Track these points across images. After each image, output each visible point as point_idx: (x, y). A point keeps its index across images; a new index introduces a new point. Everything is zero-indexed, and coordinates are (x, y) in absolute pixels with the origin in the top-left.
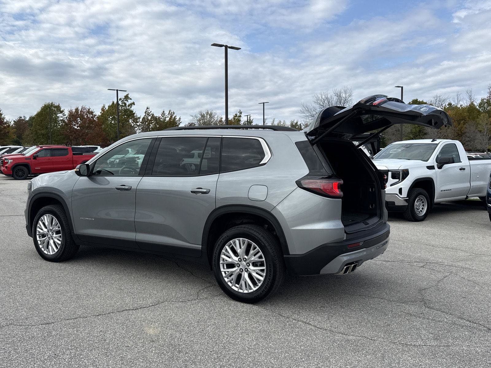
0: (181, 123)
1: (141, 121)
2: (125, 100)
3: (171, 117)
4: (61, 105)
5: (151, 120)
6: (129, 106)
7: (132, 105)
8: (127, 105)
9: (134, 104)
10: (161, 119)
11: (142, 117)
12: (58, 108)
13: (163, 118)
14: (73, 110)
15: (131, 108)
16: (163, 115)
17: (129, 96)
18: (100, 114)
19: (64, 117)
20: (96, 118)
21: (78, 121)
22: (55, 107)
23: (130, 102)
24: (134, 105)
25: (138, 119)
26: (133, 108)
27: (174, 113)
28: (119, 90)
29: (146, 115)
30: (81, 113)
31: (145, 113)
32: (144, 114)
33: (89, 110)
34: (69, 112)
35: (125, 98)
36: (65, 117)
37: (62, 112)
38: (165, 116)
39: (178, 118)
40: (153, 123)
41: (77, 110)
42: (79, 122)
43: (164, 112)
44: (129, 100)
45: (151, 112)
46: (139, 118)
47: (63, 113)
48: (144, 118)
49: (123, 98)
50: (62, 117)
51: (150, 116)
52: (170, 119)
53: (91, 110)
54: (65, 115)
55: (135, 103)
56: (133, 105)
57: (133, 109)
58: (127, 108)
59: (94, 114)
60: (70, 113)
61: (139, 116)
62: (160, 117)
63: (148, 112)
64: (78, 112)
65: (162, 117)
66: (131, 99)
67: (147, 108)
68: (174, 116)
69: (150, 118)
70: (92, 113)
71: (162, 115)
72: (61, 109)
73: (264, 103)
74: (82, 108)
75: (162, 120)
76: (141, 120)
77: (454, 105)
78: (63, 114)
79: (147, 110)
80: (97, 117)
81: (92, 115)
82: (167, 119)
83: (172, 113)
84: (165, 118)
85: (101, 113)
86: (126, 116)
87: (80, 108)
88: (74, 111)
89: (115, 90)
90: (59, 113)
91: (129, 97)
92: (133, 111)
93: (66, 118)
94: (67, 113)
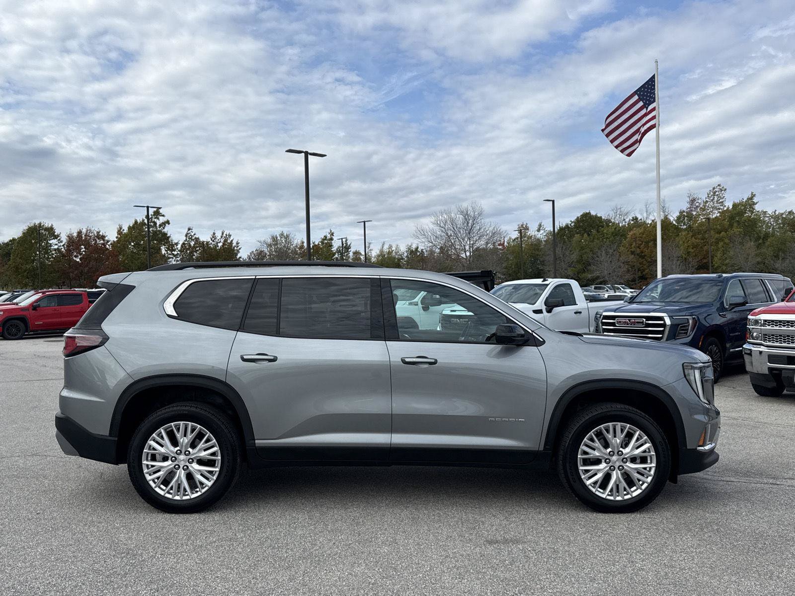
0: (240, 249)
1: (179, 249)
2: (155, 218)
3: (226, 241)
4: (55, 227)
5: (194, 247)
6: (160, 226)
7: (165, 225)
8: (158, 225)
9: (168, 222)
10: (211, 245)
11: (181, 243)
12: (51, 230)
13: (213, 243)
14: (73, 233)
15: (164, 228)
16: (213, 239)
17: (161, 211)
18: (116, 240)
19: (59, 244)
20: (109, 245)
21: (82, 250)
22: (47, 229)
23: (162, 219)
24: (169, 224)
25: (175, 246)
26: (167, 229)
27: (230, 236)
29: (188, 239)
30: (86, 238)
31: (186, 236)
32: (185, 238)
33: (98, 233)
34: (68, 236)
35: (154, 215)
36: (62, 244)
37: (56, 237)
38: (217, 240)
39: (234, 244)
40: (198, 250)
41: (80, 233)
42: (83, 251)
43: (214, 234)
44: (161, 218)
45: (195, 234)
46: (177, 244)
47: (59, 238)
48: (184, 244)
49: (151, 215)
50: (56, 244)
51: (193, 240)
52: (224, 244)
53: (101, 233)
54: (62, 242)
55: (170, 222)
56: (167, 225)
57: (168, 231)
58: (158, 229)
59: (106, 238)
60: (69, 238)
61: (176, 242)
62: (209, 242)
63: (190, 235)
64: (82, 237)
65: (211, 242)
66: (163, 216)
67: (189, 229)
68: (231, 240)
69: (192, 243)
70: (103, 237)
71: (211, 239)
72: (55, 232)
73: (364, 222)
74: (87, 231)
75: (212, 247)
76: (179, 246)
77: (641, 220)
78: (59, 240)
79: (189, 232)
80: (111, 244)
81: (104, 240)
82: (220, 245)
83: (226, 235)
84: (217, 243)
85: (117, 238)
86: (155, 242)
87: (84, 231)
88: (75, 235)
90: (53, 239)
91: (161, 213)
92: (167, 234)
93: (63, 245)
94: (64, 239)
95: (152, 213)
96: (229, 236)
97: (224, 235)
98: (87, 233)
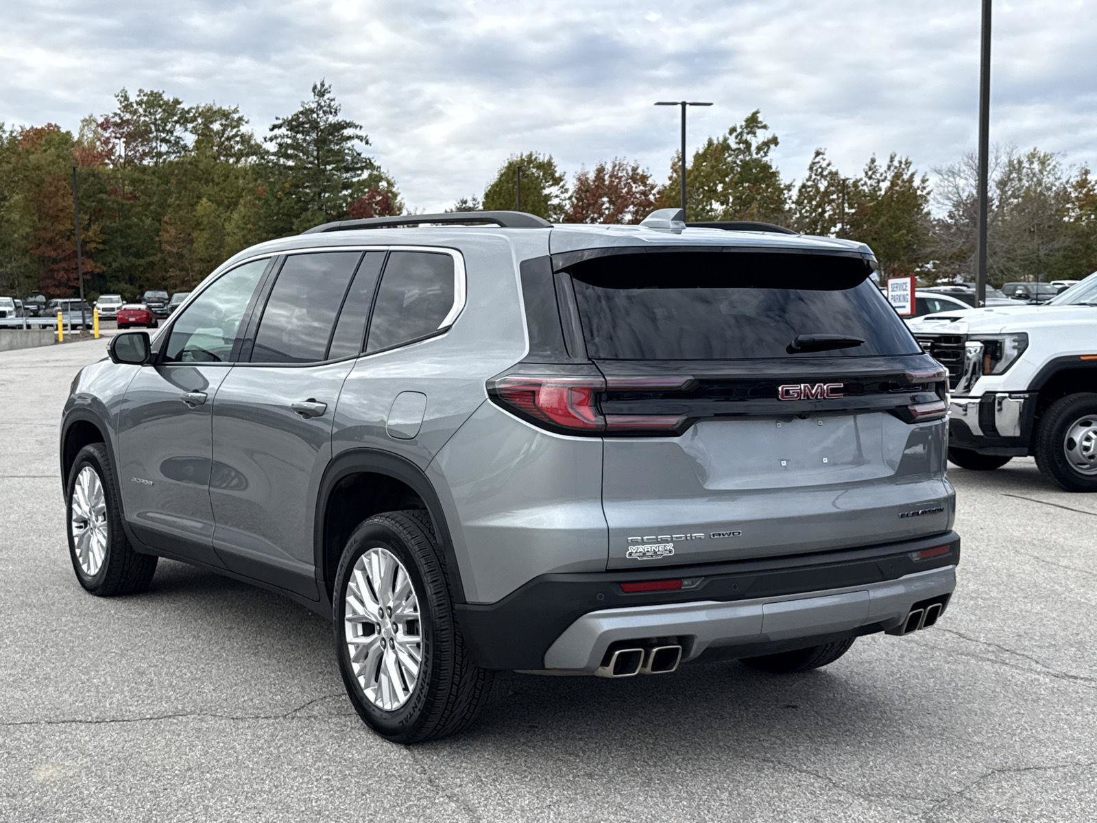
0: (928, 193)
1: (794, 198)
2: (748, 134)
3: (898, 176)
4: (555, 161)
5: (827, 193)
6: (759, 149)
7: (769, 147)
8: (753, 149)
9: (775, 141)
10: (865, 188)
11: (798, 184)
12: (547, 168)
13: (869, 182)
14: (588, 173)
15: (766, 155)
16: (870, 173)
17: (760, 117)
18: (668, 183)
19: (562, 196)
20: (654, 195)
21: (604, 207)
22: (540, 166)
23: (762, 136)
24: (776, 144)
25: (785, 192)
26: (774, 158)
27: (908, 164)
28: (691, 104)
29: (814, 177)
30: (611, 182)
31: (811, 169)
32: (807, 174)
33: (634, 170)
34: (579, 179)
35: (747, 127)
36: (567, 195)
37: (557, 181)
38: (878, 175)
39: (917, 182)
40: (833, 200)
41: (600, 171)
42: (607, 208)
43: (873, 161)
44: (759, 132)
45: (829, 165)
46: (789, 188)
47: (562, 184)
48: (804, 186)
49: (741, 127)
50: (557, 196)
51: (824, 177)
52: (893, 184)
53: (640, 171)
54: (567, 191)
55: (779, 140)
56: (772, 146)
57: (771, 160)
58: (755, 156)
59: (650, 181)
60: (581, 184)
61: (788, 183)
62: (861, 179)
63: (818, 165)
64: (604, 180)
65: (867, 180)
66: (765, 127)
67: (818, 154)
68: (909, 173)
69: (823, 185)
70: (643, 179)
71: (866, 173)
72: (556, 172)
74: (614, 167)
75: (867, 191)
76: (794, 193)
78: (562, 187)
79: (817, 160)
80: (659, 193)
81: (645, 185)
82: (885, 185)
83: (900, 163)
84: (879, 182)
85: (670, 178)
86: (747, 185)
87: (609, 168)
88: (592, 176)
89: (676, 104)
90: (551, 186)
91: (761, 122)
92: (770, 167)
93: (570, 198)
94: (571, 184)
95: (744, 124)
96: (906, 163)
97: (896, 163)
98: (613, 171)
